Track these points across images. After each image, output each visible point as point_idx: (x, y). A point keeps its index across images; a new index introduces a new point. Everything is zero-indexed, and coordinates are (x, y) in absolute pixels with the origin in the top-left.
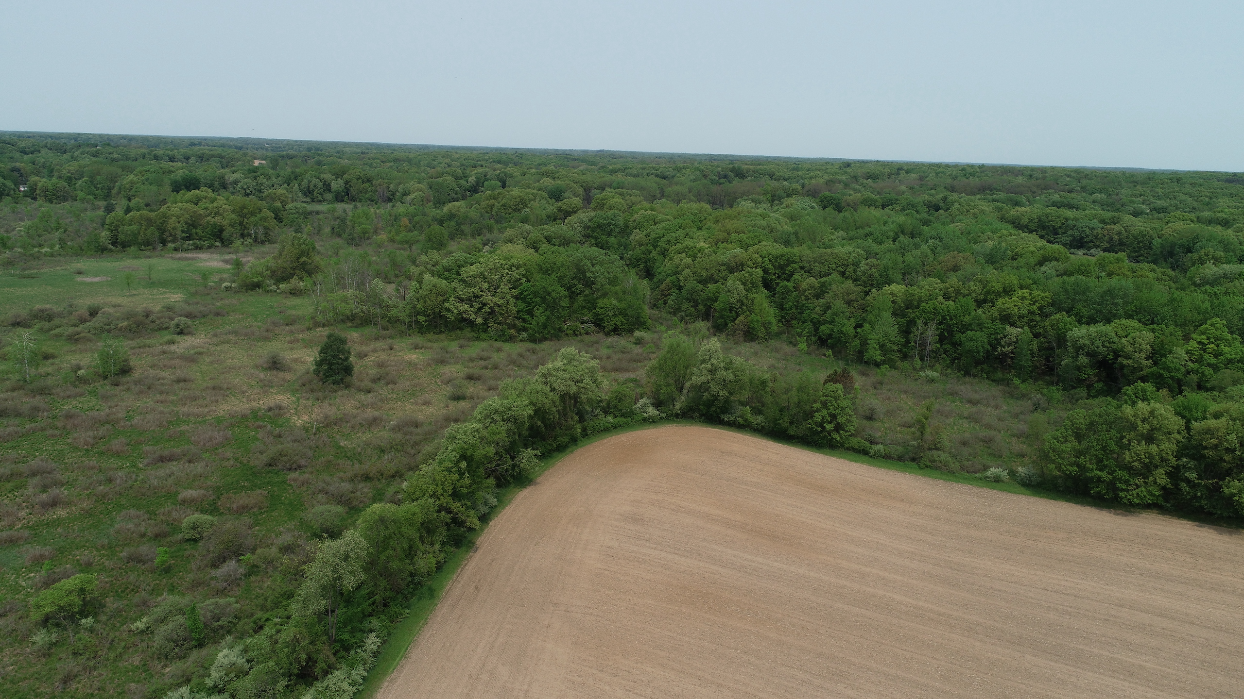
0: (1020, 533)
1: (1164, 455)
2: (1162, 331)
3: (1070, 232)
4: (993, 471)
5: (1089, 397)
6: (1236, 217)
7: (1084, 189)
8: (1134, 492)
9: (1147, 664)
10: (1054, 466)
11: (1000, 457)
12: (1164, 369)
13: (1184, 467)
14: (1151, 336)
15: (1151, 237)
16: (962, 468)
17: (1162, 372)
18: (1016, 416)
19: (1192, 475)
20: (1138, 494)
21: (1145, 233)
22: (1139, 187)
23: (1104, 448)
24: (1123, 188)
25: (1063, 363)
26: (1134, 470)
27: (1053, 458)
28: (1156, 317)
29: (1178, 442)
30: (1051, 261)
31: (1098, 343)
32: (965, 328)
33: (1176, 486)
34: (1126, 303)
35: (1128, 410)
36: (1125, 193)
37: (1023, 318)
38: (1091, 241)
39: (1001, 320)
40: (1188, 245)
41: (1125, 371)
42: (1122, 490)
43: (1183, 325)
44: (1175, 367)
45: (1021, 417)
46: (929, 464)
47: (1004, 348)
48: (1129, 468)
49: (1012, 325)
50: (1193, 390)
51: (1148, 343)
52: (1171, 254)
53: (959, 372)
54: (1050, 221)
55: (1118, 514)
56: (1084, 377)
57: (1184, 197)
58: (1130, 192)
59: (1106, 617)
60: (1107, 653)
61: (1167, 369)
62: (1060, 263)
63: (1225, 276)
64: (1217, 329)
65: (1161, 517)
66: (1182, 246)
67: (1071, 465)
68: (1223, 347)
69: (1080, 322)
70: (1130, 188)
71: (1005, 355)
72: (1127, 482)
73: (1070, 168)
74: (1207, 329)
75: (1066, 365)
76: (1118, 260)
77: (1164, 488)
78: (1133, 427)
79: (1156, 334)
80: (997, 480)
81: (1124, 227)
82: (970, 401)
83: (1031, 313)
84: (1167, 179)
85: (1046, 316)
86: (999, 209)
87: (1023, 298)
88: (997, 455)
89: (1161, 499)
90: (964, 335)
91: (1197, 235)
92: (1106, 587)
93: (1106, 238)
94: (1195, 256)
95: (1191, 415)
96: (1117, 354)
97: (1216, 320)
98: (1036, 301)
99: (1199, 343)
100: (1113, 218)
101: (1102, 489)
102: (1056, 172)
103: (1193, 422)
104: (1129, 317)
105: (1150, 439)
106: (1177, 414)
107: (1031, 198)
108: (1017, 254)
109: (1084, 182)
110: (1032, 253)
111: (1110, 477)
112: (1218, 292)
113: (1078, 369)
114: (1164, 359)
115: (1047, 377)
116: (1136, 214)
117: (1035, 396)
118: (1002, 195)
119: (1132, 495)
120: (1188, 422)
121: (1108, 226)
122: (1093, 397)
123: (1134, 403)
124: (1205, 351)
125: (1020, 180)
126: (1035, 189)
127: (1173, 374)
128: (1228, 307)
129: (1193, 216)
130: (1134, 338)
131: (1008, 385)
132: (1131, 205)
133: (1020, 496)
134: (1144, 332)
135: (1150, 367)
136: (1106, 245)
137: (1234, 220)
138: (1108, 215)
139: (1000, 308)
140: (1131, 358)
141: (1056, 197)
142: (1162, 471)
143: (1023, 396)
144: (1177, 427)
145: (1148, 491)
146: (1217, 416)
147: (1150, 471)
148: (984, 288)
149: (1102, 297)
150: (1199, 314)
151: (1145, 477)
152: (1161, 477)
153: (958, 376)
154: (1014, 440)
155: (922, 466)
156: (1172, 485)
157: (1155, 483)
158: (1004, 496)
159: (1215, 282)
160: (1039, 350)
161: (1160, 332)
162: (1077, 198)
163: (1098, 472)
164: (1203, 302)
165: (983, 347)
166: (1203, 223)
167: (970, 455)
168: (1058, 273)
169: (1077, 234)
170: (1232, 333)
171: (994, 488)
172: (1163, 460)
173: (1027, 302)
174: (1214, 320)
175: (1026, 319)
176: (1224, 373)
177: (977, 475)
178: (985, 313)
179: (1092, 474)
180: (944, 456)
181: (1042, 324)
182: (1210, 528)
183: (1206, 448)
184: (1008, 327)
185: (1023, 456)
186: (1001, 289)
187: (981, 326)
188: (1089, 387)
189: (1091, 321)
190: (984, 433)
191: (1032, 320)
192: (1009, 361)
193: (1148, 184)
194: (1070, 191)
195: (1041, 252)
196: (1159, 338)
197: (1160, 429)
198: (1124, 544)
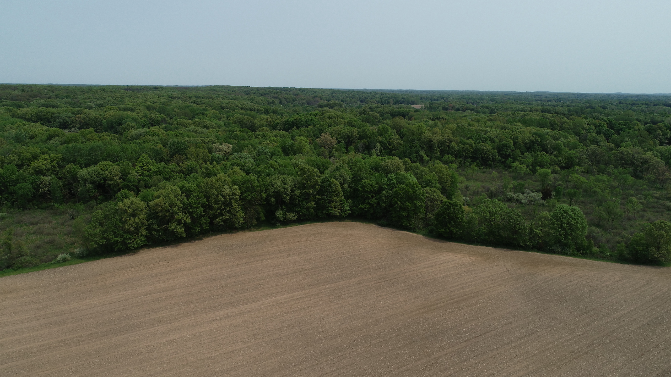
0: (87, 282)
1: (142, 221)
2: (122, 164)
3: (57, 120)
4: (60, 257)
5: (97, 204)
6: (135, 106)
7: (57, 96)
8: (134, 242)
9: (164, 314)
10: (93, 242)
11: (62, 248)
12: (128, 182)
13: (152, 224)
14: (118, 167)
15: (100, 119)
16: (42, 261)
17: (128, 184)
18: (62, 224)
19: (156, 226)
20: (136, 243)
21: (96, 117)
22: (86, 94)
23: (115, 226)
24: (78, 95)
25: (79, 190)
26: (131, 232)
27: (92, 239)
28: (118, 158)
29: (146, 213)
30: (54, 137)
31: (94, 176)
32: (15, 182)
33: (150, 233)
34: (101, 153)
35: (121, 204)
36: (80, 97)
37: (49, 170)
38: (71, 124)
39: (36, 174)
40: (119, 122)
41: (112, 187)
42: (129, 243)
43: (130, 160)
44: (133, 180)
45: (66, 224)
46: (20, 266)
47: (43, 189)
48: (128, 232)
49: (44, 175)
50: (144, 189)
51: (118, 171)
52: (112, 127)
53: (19, 209)
54: (44, 115)
55: (130, 255)
56: (92, 194)
57: (109, 98)
58: (83, 97)
59: (141, 303)
60: (147, 318)
61: (130, 182)
62: (60, 137)
63: (140, 134)
64: (145, 159)
65: (148, 250)
66: (116, 122)
67: (102, 239)
68: (150, 167)
69: (82, 167)
70: (81, 95)
71: (45, 193)
72: (130, 239)
73: (46, 85)
74: (141, 160)
75: (81, 191)
76: (91, 133)
77: (146, 236)
78: (125, 212)
79: (120, 166)
80: (64, 261)
81: (85, 115)
82: (32, 224)
83: (53, 166)
84: (99, 89)
85: (62, 167)
86: (10, 111)
87: (46, 160)
88: (60, 248)
89: (146, 241)
90: (16, 187)
91: (122, 116)
92: (137, 290)
93: (78, 122)
94: (124, 126)
95: (148, 200)
96: (105, 179)
97: (144, 155)
98: (54, 160)
99: (140, 167)
100: (78, 111)
101: (120, 246)
102: (38, 87)
103: (150, 203)
104: (105, 160)
105: (134, 215)
106: (142, 200)
107: (28, 103)
108: (32, 135)
109: (56, 92)
110: (42, 134)
111: (122, 239)
112: (140, 142)
113: (88, 191)
114: (127, 177)
115: (73, 200)
116: (90, 108)
117: (70, 211)
118: (8, 102)
119: (134, 245)
120: (148, 203)
121: (78, 116)
122: (100, 204)
123: (122, 201)
124: (143, 170)
125: (17, 92)
126: (28, 97)
127: (133, 183)
128: (147, 148)
129: (116, 107)
130: (111, 170)
131: (52, 209)
132: (85, 103)
133: (80, 264)
134: (115, 166)
135: (122, 183)
136: (79, 126)
137: (135, 108)
138: (75, 110)
139: (33, 167)
140: (112, 180)
141: (43, 101)
142: (143, 228)
143: (63, 213)
144: (144, 207)
145: (140, 240)
146: (158, 197)
147: (138, 230)
148: (19, 157)
149: (89, 152)
150: (136, 153)
151: (137, 234)
152: (144, 232)
153: (19, 212)
154: (66, 237)
155: (16, 268)
156: (149, 234)
157: (142, 235)
158: (71, 267)
159: (137, 137)
160: (64, 186)
161: (122, 165)
162: (55, 101)
163: (116, 239)
164: (136, 148)
165: (30, 191)
166: (121, 110)
167: (44, 252)
168: (61, 143)
169: (61, 121)
170: (151, 159)
171: (64, 265)
172: (142, 223)
173: (49, 161)
174: (143, 155)
175: (51, 171)
176: (154, 178)
177: (52, 262)
178: (25, 172)
179: (113, 241)
180: (28, 259)
181: (61, 172)
182: (169, 247)
183: (158, 213)
184: (42, 177)
185: (74, 243)
186: (31, 156)
187: (25, 180)
188: (96, 199)
189: (87, 165)
190: (48, 238)
191: (55, 171)
192: (48, 196)
193: (90, 92)
194: (50, 98)
195: (47, 132)
196: (122, 167)
197: (137, 210)
198: (138, 267)
